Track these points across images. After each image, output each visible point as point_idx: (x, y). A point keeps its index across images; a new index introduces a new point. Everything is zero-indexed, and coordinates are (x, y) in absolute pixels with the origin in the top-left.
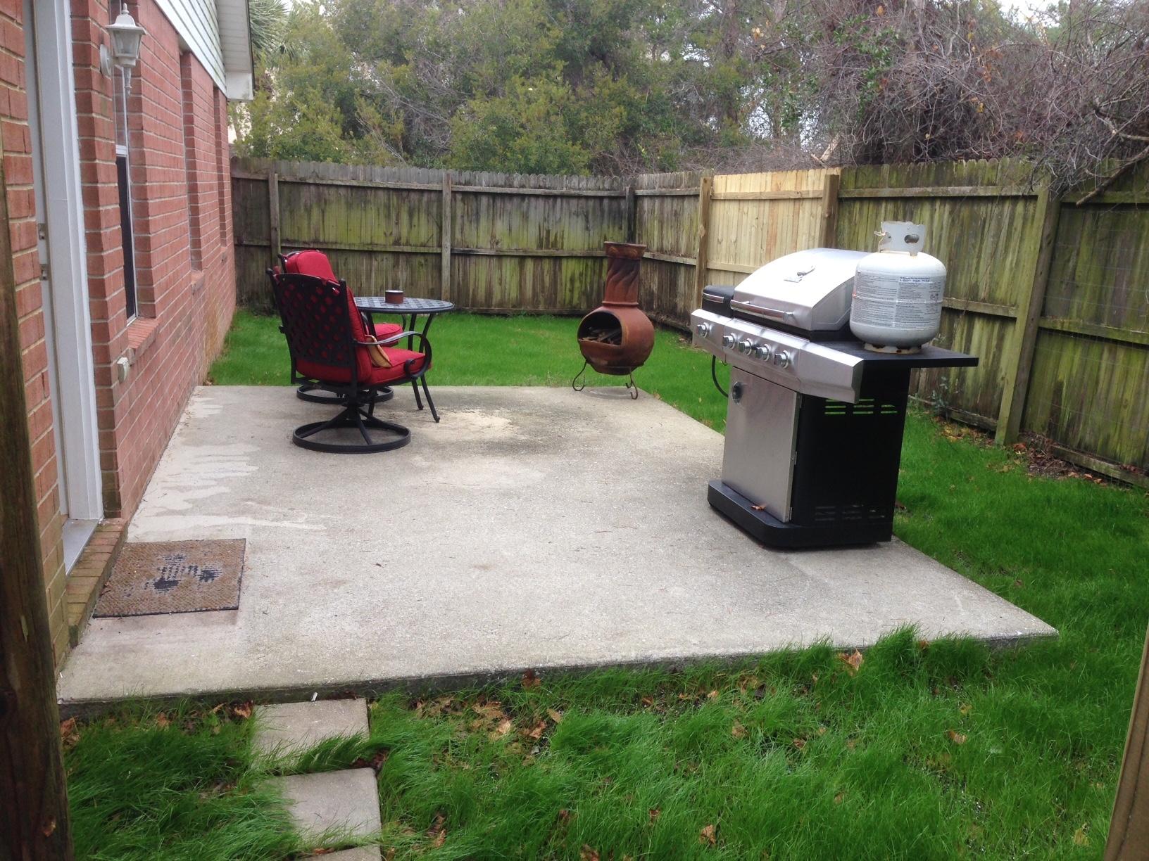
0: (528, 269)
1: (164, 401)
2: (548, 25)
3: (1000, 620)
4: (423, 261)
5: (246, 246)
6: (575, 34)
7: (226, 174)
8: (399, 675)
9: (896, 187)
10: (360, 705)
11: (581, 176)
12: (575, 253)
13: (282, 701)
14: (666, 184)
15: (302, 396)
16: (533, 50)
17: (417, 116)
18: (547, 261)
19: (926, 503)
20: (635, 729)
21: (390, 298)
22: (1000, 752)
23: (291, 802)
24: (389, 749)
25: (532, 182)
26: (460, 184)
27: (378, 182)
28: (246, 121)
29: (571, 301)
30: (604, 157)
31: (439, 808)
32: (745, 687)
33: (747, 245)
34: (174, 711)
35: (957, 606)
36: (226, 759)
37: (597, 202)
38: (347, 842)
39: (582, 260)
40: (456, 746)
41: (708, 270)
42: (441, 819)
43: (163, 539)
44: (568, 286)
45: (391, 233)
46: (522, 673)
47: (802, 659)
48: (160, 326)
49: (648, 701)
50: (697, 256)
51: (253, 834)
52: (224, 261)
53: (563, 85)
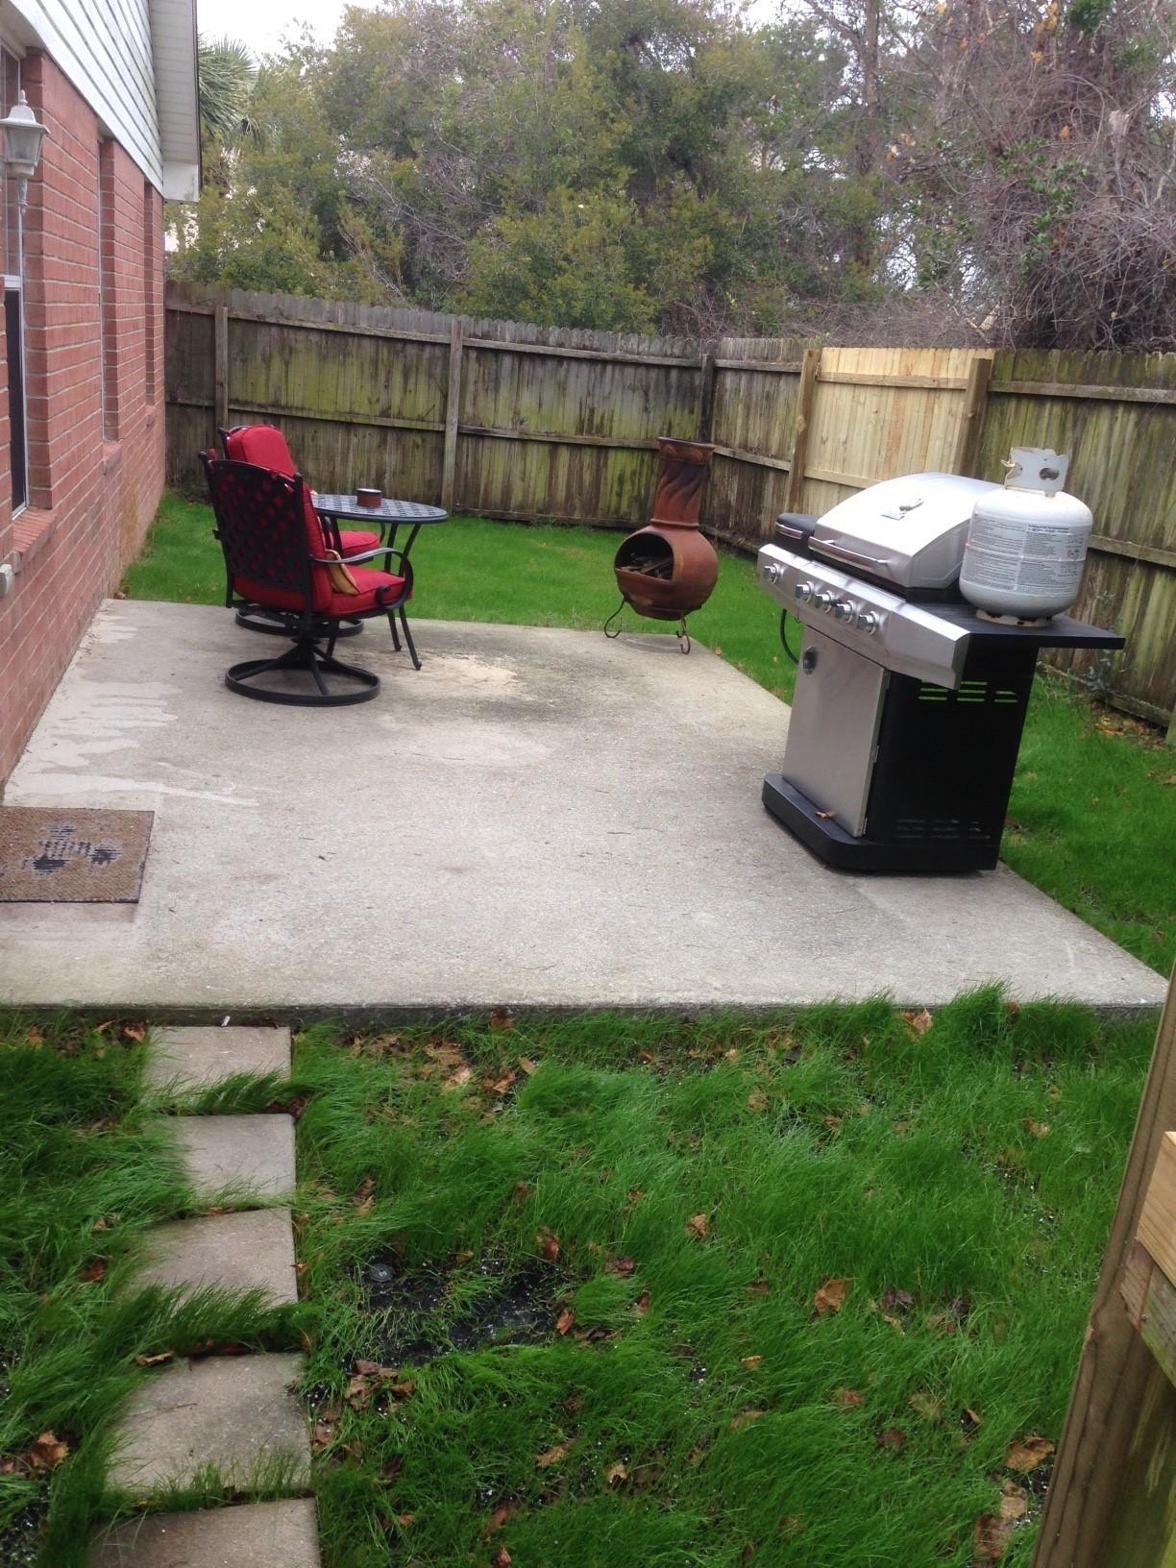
0: (561, 460)
1: (59, 622)
2: (612, 115)
3: (1121, 982)
4: (419, 441)
5: (181, 405)
6: (649, 129)
7: (158, 306)
8: (334, 1002)
9: (1066, 382)
10: (282, 1035)
11: (642, 335)
12: (626, 443)
13: (184, 1024)
14: (757, 354)
15: (242, 623)
16: (589, 149)
17: (424, 233)
18: (588, 451)
19: (1055, 820)
20: (624, 1091)
21: (364, 500)
22: (1088, 1151)
23: (187, 1149)
24: (313, 1093)
25: (575, 340)
26: (476, 336)
27: (363, 327)
28: (191, 227)
29: (617, 510)
30: (679, 309)
31: (368, 1170)
32: (775, 1046)
33: (862, 446)
34: (49, 1026)
35: (1067, 961)
36: (110, 1090)
37: (662, 373)
38: (251, 1202)
39: (636, 454)
40: (398, 1096)
41: (806, 479)
42: (370, 1183)
43: (50, 804)
44: (616, 488)
45: (378, 400)
46: (490, 1010)
47: (852, 1016)
48: (56, 521)
49: (649, 1056)
50: (792, 459)
51: (136, 1184)
52: (150, 426)
53: (627, 202)
